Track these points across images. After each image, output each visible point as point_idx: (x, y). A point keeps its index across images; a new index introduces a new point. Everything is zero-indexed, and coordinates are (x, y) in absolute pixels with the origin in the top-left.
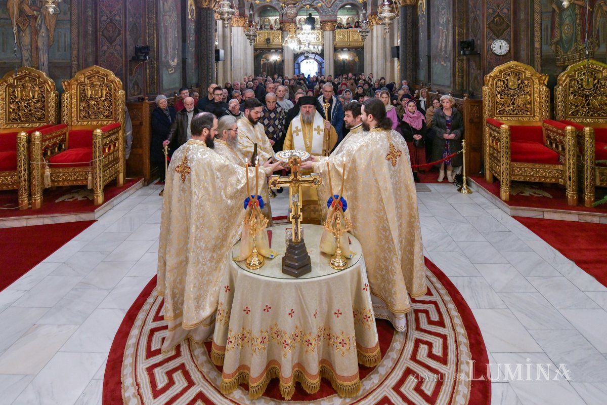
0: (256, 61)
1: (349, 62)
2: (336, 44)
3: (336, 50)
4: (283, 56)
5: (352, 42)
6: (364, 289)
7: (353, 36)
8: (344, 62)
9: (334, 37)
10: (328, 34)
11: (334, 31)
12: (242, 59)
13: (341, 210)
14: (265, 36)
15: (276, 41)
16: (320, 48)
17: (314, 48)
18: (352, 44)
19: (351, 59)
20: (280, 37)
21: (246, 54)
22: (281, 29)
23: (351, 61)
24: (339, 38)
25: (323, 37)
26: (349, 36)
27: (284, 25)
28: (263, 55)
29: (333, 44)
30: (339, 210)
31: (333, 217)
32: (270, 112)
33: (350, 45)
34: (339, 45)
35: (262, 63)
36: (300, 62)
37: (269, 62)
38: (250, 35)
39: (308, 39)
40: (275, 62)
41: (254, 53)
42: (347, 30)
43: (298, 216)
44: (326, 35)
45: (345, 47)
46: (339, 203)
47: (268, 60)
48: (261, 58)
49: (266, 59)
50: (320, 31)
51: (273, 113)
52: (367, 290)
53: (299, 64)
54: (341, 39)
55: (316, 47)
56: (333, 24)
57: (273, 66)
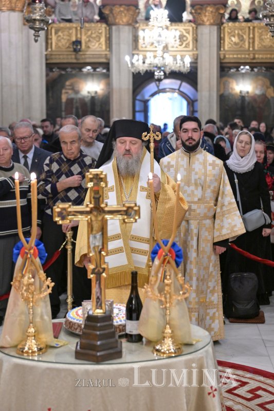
0: (50, 94)
1: (254, 98)
2: (225, 57)
3: (225, 69)
4: (109, 85)
5: (259, 51)
6: (209, 394)
7: (261, 39)
8: (243, 98)
9: (220, 40)
10: (208, 33)
11: (220, 24)
12: (20, 83)
13: (173, 263)
14: (70, 35)
15: (95, 47)
16: (188, 60)
17: (175, 59)
18: (260, 57)
19: (258, 92)
20: (103, 40)
21: (28, 74)
22: (103, 18)
23: (259, 96)
24: (230, 41)
25: (196, 40)
26: (254, 38)
27: (111, 11)
28: (66, 80)
29: (219, 55)
30: (168, 262)
31: (160, 275)
32: (71, 162)
33: (254, 58)
34: (230, 57)
35: (64, 98)
36: (147, 97)
37: (79, 96)
38: (35, 20)
39: (163, 38)
40: (93, 98)
41: (47, 75)
42: (249, 24)
43: (101, 270)
44: (202, 34)
45: (245, 64)
46: (170, 251)
47: (77, 92)
48: (63, 87)
49: (73, 89)
50: (190, 27)
51: (76, 166)
52: (214, 396)
53: (146, 103)
54: (236, 44)
55: (179, 58)
56: (218, 9)
57: (89, 104)
